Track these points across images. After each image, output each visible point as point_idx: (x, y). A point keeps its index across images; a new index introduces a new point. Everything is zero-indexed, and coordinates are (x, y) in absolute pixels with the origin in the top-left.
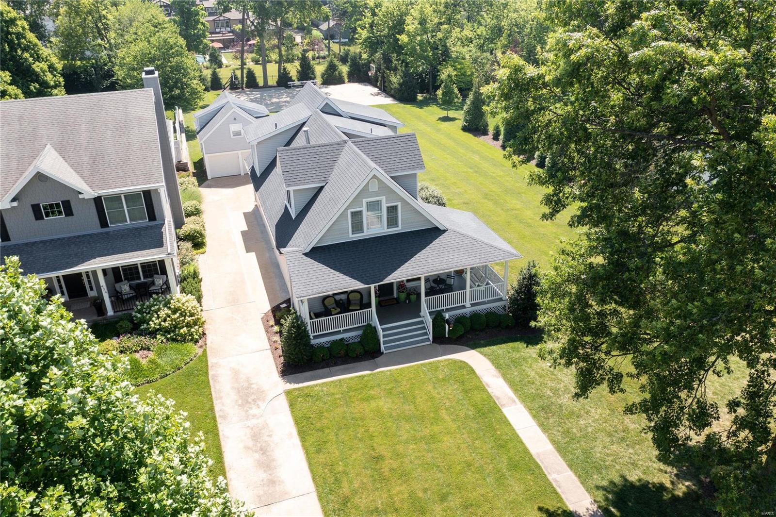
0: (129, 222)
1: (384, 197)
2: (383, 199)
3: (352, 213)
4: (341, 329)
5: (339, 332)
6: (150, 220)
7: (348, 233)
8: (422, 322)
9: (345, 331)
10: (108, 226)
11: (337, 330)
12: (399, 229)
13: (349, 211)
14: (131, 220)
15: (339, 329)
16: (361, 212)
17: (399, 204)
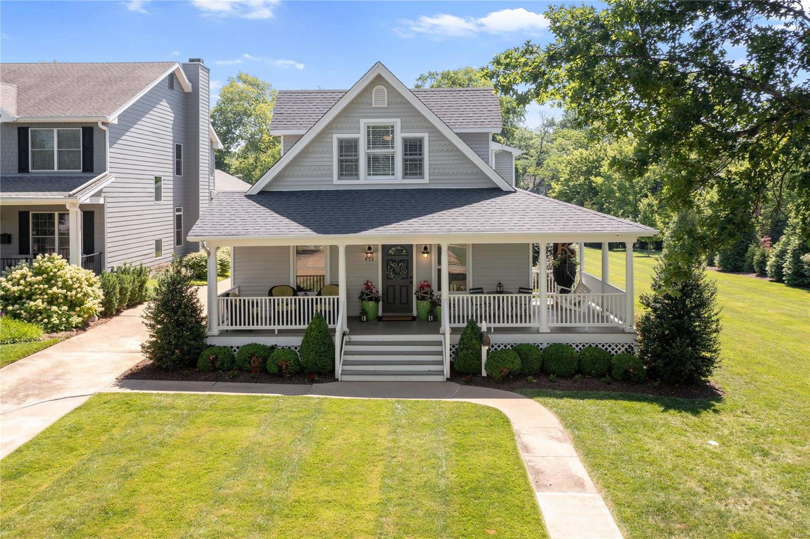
0: (56, 169)
1: (398, 120)
2: (397, 122)
3: (341, 141)
4: (276, 327)
5: (271, 332)
6: (84, 171)
7: (331, 175)
8: (439, 343)
9: (282, 332)
10: (28, 172)
11: (268, 327)
12: (423, 182)
13: (336, 137)
14: (59, 168)
15: (272, 327)
16: (356, 141)
17: (426, 136)
